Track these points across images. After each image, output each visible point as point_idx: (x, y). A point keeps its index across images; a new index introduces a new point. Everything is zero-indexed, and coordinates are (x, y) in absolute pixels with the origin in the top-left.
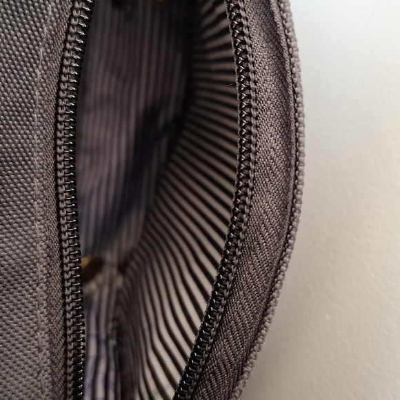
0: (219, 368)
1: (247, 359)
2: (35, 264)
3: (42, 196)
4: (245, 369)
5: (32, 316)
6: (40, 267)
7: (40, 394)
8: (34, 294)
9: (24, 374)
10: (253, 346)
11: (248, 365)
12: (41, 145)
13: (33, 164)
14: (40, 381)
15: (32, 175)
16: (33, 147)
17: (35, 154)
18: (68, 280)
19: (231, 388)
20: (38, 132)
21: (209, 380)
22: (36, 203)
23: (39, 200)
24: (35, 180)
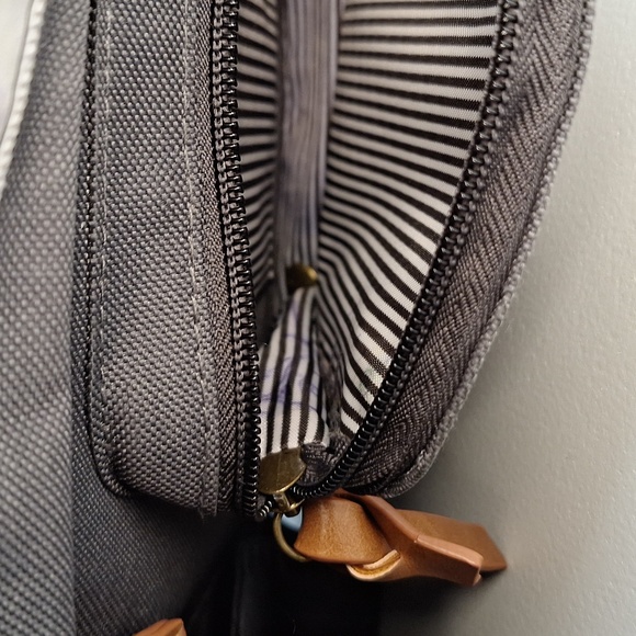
0: (466, 295)
1: (507, 276)
2: (185, 204)
3: (192, 112)
4: (505, 289)
5: (184, 274)
6: (192, 209)
7: (199, 378)
8: (186, 245)
9: (177, 349)
10: (516, 257)
11: (510, 283)
12: (193, 40)
13: (181, 65)
14: (197, 361)
15: (180, 81)
16: (182, 41)
17: (184, 51)
18: (228, 225)
19: (485, 320)
20: (190, 21)
21: (453, 314)
22: (184, 120)
23: (188, 117)
24: (184, 88)
